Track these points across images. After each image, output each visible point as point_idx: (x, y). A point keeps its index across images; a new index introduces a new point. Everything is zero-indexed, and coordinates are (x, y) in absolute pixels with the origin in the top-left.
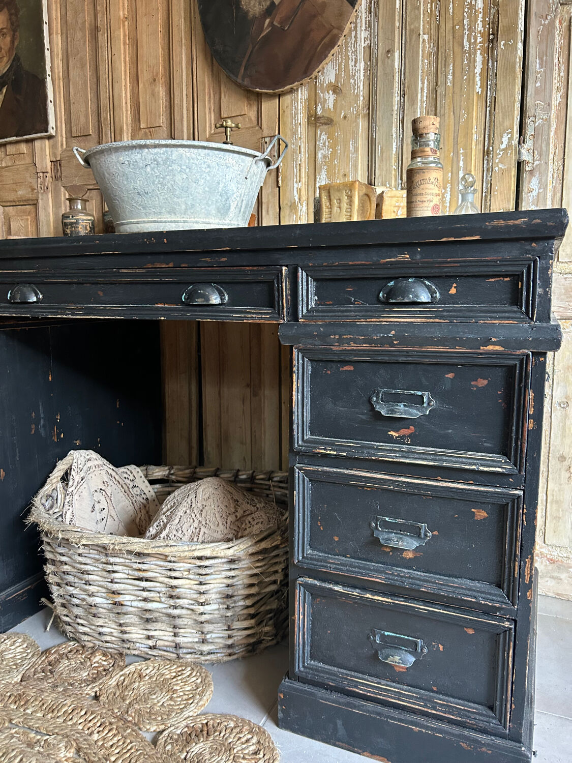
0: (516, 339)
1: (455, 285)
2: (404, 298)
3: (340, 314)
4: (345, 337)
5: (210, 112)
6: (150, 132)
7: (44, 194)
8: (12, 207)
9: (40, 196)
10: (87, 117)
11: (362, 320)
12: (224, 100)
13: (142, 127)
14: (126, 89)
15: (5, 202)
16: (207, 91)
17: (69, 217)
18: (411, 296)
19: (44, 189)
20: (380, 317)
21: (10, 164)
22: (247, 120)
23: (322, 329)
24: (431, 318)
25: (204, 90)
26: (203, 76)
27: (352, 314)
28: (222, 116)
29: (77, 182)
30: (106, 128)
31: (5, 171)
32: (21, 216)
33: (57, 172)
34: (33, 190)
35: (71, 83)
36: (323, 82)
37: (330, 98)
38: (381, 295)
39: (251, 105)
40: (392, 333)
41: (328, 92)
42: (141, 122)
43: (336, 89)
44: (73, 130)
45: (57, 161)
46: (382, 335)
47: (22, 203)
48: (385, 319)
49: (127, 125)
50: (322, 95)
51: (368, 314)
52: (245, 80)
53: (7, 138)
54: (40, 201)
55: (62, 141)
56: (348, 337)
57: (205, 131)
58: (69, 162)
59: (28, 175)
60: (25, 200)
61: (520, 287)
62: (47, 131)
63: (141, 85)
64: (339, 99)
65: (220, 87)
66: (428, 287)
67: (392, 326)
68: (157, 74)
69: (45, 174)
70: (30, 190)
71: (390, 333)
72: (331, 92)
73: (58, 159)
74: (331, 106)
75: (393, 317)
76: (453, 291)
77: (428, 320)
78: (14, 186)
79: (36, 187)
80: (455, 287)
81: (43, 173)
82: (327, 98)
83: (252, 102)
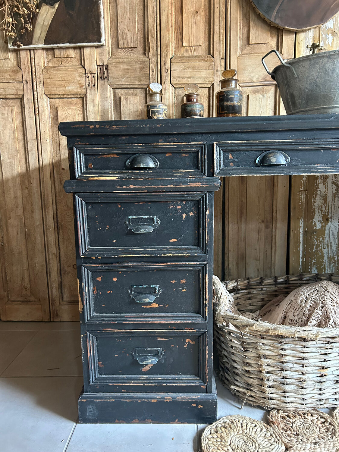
5: (240, 39)
6: (191, 49)
7: (93, 90)
8: (58, 99)
9: (88, 91)
10: (134, 33)
12: (252, 32)
13: (184, 45)
14: (172, 16)
15: (52, 95)
16: (238, 24)
17: (157, 106)
19: (92, 86)
21: (56, 65)
22: (269, 46)
25: (237, 23)
26: (236, 15)
28: (250, 43)
29: (124, 82)
30: (152, 44)
31: (54, 70)
32: (68, 106)
33: (104, 73)
34: (82, 86)
35: (119, 7)
36: (325, 27)
37: (330, 38)
39: (272, 37)
41: (328, 34)
42: (184, 42)
43: (334, 33)
44: (120, 43)
45: (103, 66)
47: (69, 97)
49: (172, 43)
50: (324, 35)
52: (277, 19)
53: (59, 43)
54: (88, 95)
55: (109, 51)
57: (236, 52)
58: (116, 67)
59: (77, 75)
60: (73, 94)
62: (100, 42)
63: (184, 15)
64: (335, 39)
65: (249, 23)
68: (199, 9)
69: (93, 75)
70: (78, 86)
72: (330, 35)
73: (105, 64)
74: (330, 43)
78: (63, 83)
79: (84, 84)
81: (91, 73)
82: (327, 38)
83: (273, 35)
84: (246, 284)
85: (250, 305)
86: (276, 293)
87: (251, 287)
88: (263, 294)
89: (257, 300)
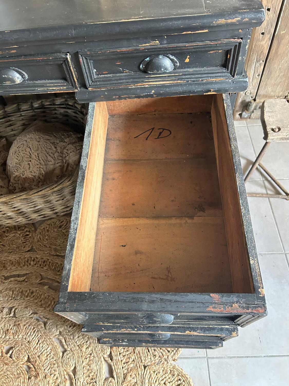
0: (224, 89)
1: (188, 57)
2: (158, 71)
3: (116, 81)
4: (122, 96)
11: (132, 85)
18: (163, 69)
20: (143, 82)
23: (106, 93)
24: (175, 80)
27: (124, 81)
38: (141, 66)
40: (152, 92)
46: (146, 94)
48: (147, 83)
51: (135, 80)
56: (125, 96)
61: (228, 57)
66: (172, 60)
67: (152, 88)
71: (151, 92)
75: (152, 82)
76: (187, 60)
77: (174, 82)
80: (188, 58)
84: (2, 114)
85: (12, 130)
86: (35, 118)
87: (8, 115)
88: (23, 120)
89: (17, 125)
